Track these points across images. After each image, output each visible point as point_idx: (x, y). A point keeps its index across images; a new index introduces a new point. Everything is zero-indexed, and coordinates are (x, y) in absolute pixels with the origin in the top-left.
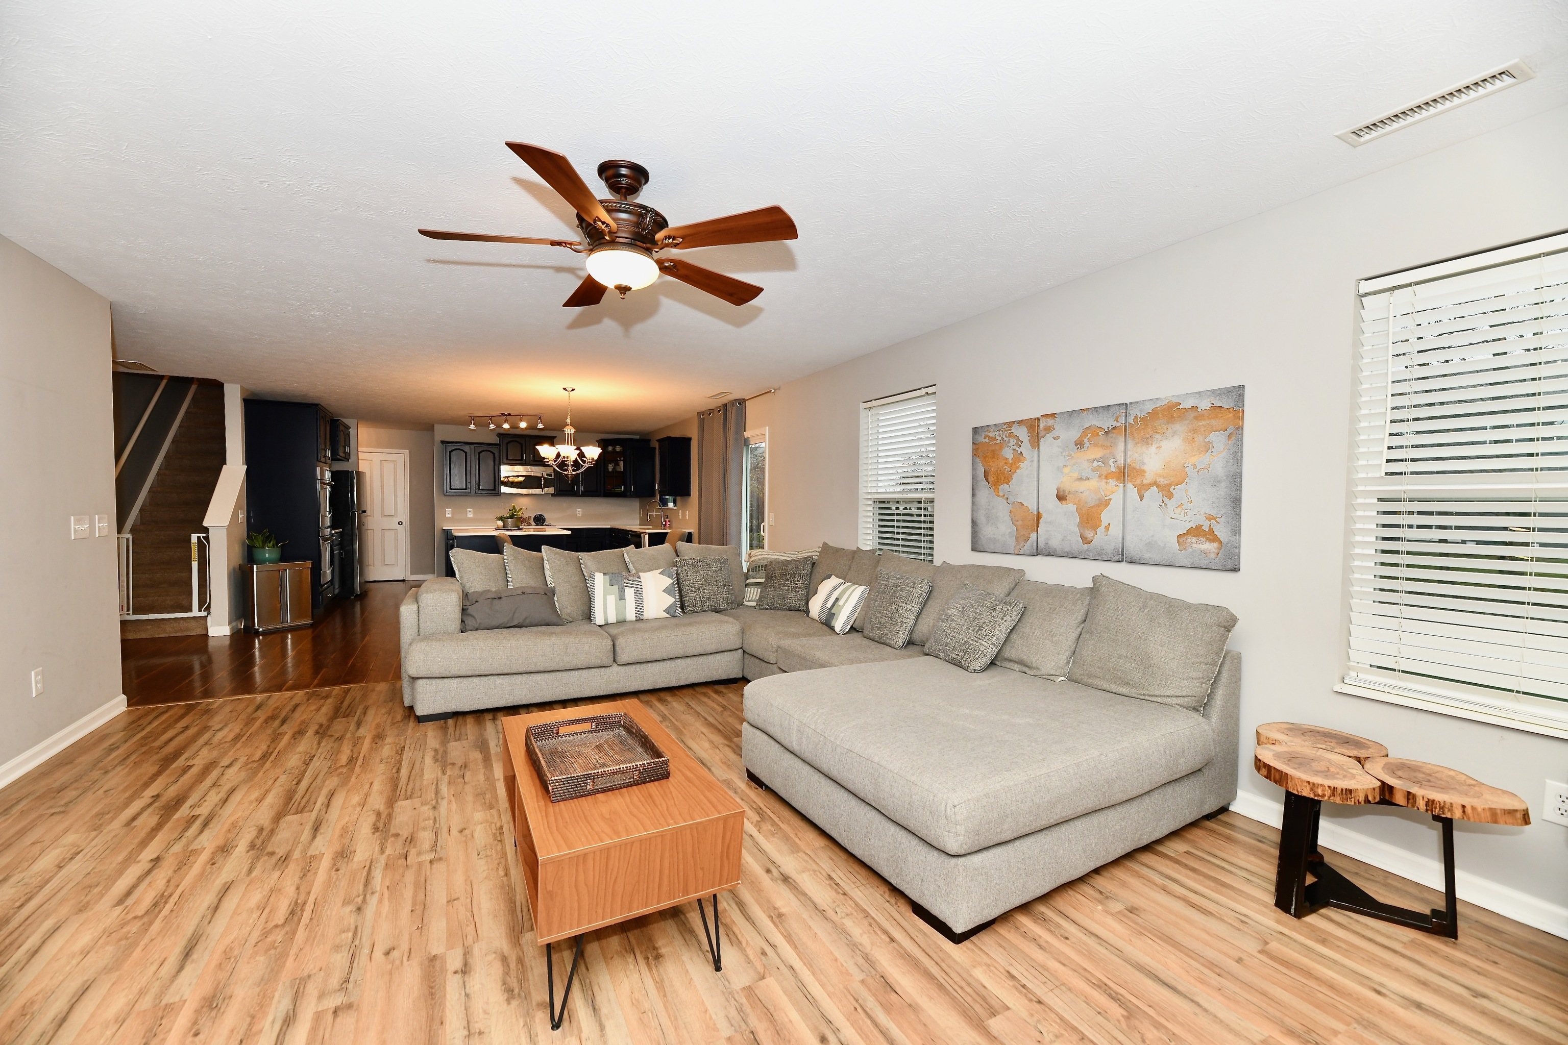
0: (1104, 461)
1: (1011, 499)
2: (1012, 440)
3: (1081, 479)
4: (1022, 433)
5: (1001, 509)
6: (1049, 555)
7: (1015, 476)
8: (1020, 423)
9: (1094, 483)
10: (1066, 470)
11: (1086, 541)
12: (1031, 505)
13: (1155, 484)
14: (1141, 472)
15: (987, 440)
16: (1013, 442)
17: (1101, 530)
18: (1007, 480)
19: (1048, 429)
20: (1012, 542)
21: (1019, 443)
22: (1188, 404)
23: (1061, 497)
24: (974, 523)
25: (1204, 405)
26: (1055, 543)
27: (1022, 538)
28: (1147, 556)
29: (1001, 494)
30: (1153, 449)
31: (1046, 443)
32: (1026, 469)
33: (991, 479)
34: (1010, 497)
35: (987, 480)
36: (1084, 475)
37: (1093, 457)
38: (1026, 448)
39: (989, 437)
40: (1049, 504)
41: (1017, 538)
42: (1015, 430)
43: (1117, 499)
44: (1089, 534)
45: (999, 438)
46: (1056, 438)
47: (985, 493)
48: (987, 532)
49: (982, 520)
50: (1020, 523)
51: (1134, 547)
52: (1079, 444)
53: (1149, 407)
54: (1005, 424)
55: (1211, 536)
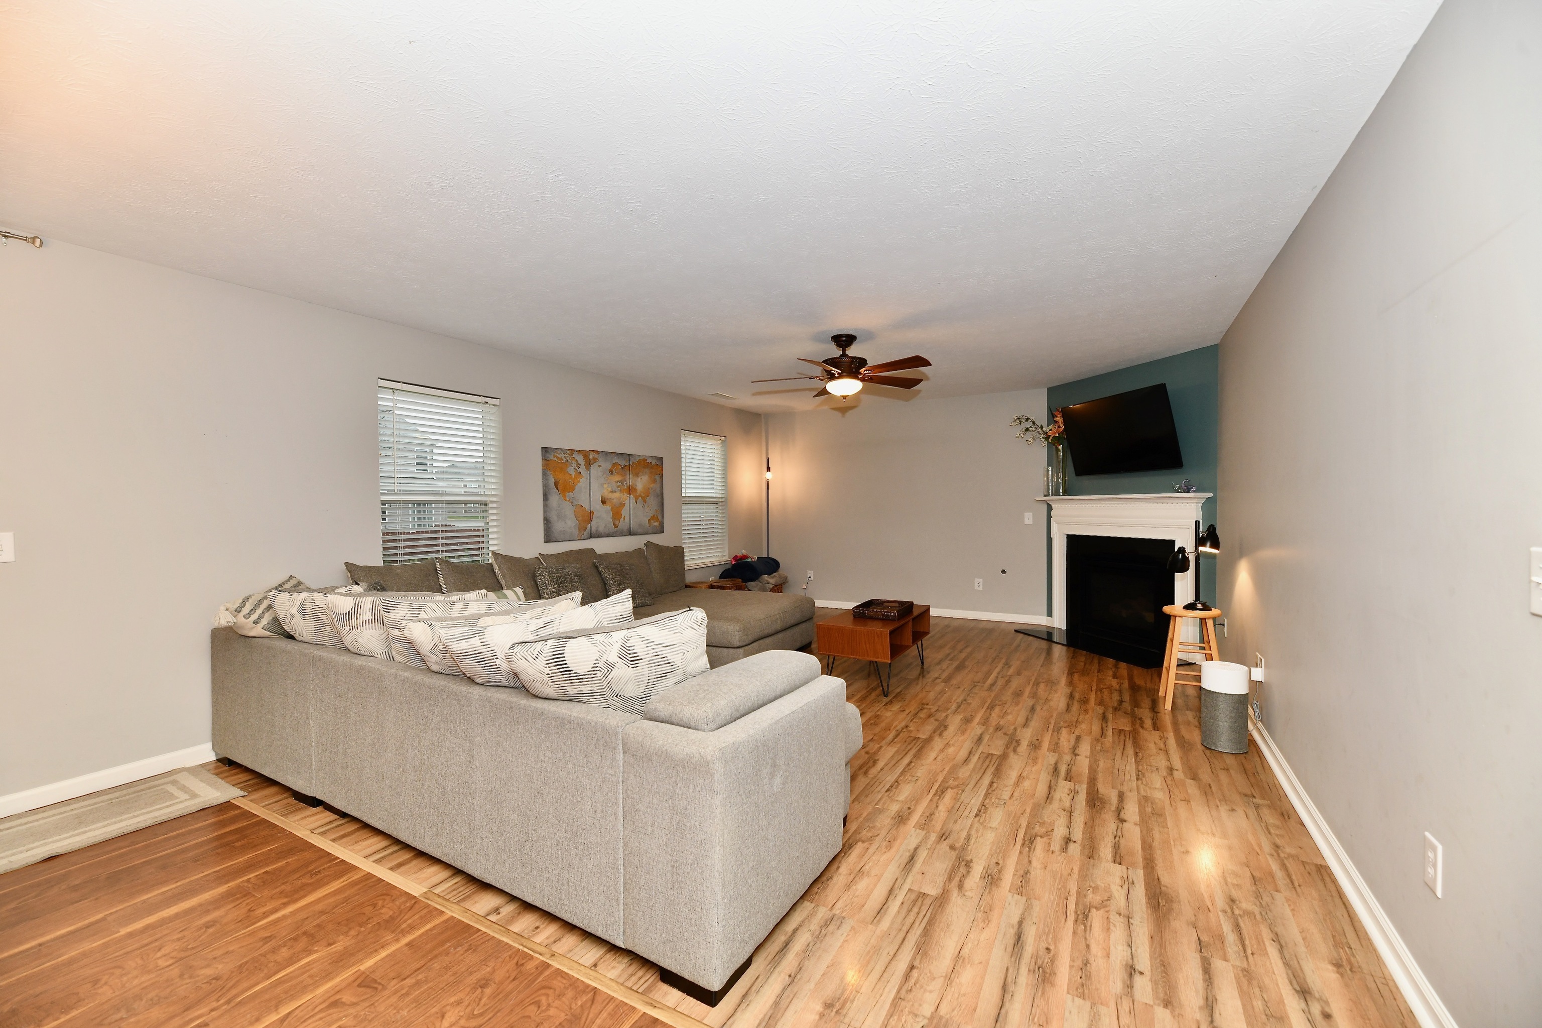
0: (622, 482)
1: (575, 503)
2: (573, 462)
3: (612, 492)
4: (580, 459)
5: (568, 510)
6: (599, 537)
7: (576, 488)
8: (579, 451)
9: (617, 495)
10: (605, 486)
11: (616, 526)
12: (587, 508)
13: (640, 496)
14: (636, 490)
15: (556, 459)
16: (574, 464)
17: (622, 520)
18: (572, 489)
19: (596, 460)
20: (576, 532)
21: (578, 465)
22: (649, 461)
23: (603, 502)
24: (547, 521)
25: (654, 462)
26: (601, 529)
27: (582, 528)
28: (639, 531)
29: (568, 499)
30: (639, 479)
31: (594, 469)
32: (583, 482)
33: (559, 488)
34: (574, 501)
35: (557, 489)
36: (614, 490)
37: (617, 480)
38: (582, 469)
39: (557, 457)
40: (597, 506)
41: (579, 530)
42: (575, 455)
43: (627, 502)
44: (617, 523)
45: (565, 460)
46: (600, 466)
47: (555, 499)
48: (558, 526)
49: (553, 517)
50: (580, 519)
51: (634, 526)
52: (611, 471)
53: (638, 459)
54: (568, 450)
55: (657, 520)
